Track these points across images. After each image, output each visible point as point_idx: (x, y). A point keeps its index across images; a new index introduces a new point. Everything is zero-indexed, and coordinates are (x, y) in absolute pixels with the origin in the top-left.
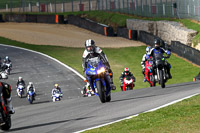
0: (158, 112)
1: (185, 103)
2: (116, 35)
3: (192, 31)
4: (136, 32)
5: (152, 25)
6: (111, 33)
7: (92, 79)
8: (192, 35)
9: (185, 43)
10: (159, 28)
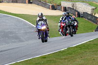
0: (77, 47)
1: (90, 42)
2: (56, 9)
3: (93, 8)
4: (66, 7)
5: (74, 5)
6: (54, 8)
7: (39, 31)
8: (93, 9)
9: (90, 13)
10: (77, 6)
